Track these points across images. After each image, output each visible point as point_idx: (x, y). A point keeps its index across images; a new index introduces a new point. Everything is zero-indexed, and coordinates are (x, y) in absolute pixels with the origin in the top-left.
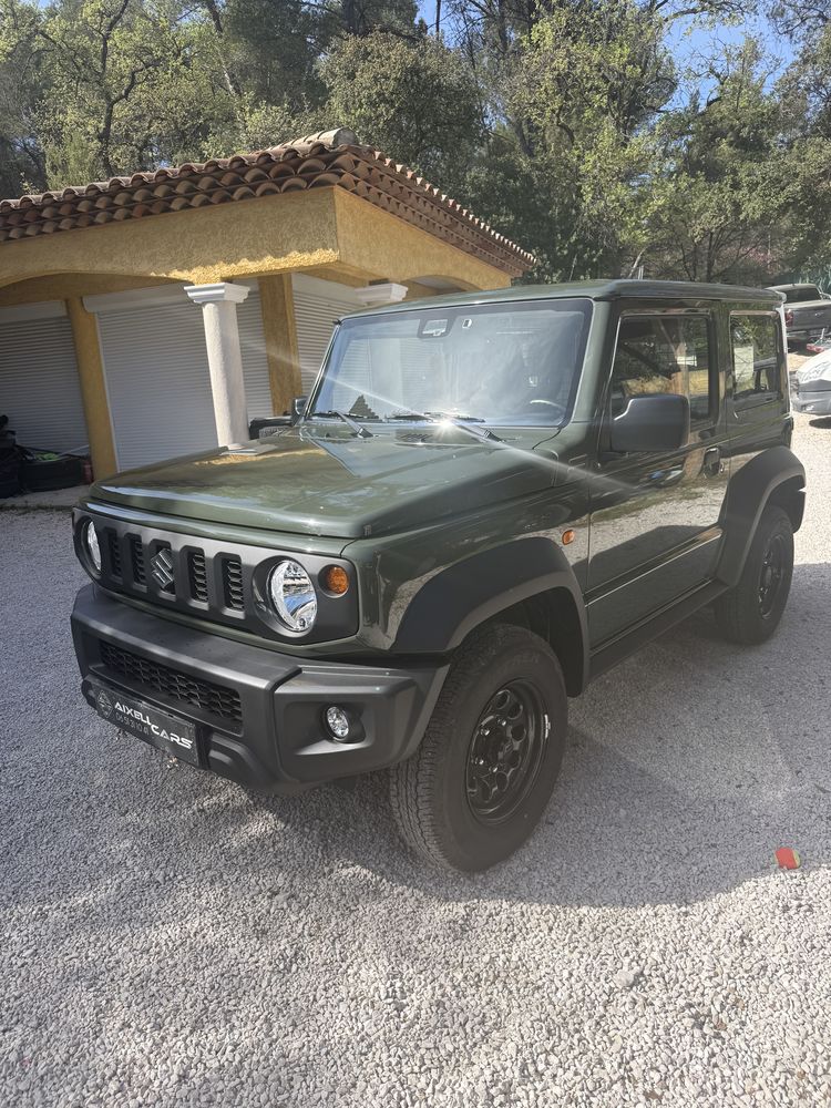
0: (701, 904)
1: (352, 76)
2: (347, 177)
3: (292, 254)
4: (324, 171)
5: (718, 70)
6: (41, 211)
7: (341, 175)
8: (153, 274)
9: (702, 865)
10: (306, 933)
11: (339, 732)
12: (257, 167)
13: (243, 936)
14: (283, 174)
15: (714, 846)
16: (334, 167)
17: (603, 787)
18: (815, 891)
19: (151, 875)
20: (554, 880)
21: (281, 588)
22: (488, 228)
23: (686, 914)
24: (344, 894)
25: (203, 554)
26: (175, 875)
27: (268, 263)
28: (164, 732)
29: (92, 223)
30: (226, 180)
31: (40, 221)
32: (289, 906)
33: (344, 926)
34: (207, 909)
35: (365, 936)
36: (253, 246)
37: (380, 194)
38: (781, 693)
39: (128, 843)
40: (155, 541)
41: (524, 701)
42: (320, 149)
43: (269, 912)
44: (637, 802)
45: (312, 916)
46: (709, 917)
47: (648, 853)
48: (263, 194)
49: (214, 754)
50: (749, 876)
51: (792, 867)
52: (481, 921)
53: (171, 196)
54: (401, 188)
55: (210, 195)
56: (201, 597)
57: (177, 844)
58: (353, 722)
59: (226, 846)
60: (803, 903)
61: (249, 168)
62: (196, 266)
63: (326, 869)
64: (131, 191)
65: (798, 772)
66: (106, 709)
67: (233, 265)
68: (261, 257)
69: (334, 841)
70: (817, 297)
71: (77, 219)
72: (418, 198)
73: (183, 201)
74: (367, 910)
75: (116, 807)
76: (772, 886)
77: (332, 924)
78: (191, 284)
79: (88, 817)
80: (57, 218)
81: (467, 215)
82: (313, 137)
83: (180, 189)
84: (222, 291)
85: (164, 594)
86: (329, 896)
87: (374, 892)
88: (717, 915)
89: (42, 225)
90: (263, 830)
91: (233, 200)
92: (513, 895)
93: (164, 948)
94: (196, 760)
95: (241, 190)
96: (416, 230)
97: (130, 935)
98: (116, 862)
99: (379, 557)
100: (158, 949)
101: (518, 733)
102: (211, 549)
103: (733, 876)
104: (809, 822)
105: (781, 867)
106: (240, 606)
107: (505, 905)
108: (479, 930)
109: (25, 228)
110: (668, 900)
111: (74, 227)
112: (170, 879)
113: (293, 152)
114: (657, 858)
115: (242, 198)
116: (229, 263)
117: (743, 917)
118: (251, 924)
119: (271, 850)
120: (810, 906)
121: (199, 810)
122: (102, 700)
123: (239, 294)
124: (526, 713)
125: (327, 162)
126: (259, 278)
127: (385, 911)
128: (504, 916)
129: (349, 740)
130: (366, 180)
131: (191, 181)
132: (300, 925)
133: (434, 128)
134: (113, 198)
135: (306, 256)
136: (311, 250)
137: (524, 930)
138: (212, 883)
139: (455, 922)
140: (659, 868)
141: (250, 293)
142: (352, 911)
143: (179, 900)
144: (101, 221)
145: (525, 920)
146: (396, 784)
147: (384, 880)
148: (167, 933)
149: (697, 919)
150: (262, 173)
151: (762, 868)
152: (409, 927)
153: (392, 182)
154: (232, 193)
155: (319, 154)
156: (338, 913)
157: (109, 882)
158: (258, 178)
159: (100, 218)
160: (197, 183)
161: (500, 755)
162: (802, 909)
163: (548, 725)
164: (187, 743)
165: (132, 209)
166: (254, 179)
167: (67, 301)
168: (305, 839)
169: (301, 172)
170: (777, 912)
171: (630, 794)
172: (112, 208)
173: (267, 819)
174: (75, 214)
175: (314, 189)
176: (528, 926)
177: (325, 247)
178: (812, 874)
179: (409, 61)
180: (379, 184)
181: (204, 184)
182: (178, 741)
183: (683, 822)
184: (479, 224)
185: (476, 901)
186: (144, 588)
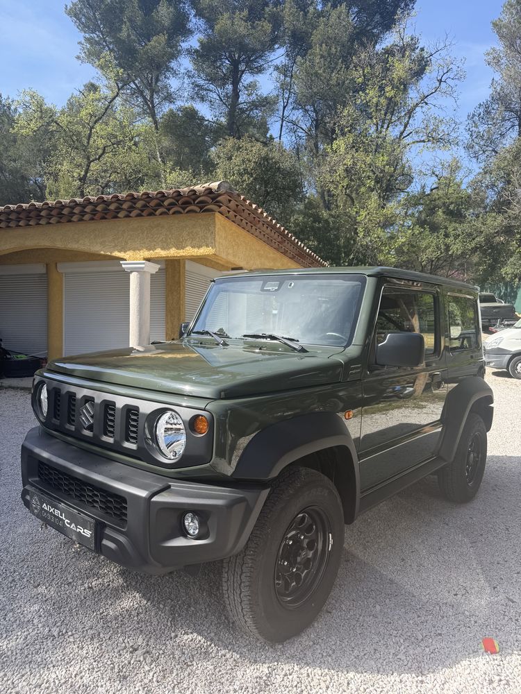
0: (432, 675)
1: (230, 159)
2: (224, 208)
3: (187, 248)
4: (211, 204)
5: (437, 173)
6: (40, 212)
7: (220, 207)
8: (102, 253)
9: (432, 648)
10: (155, 679)
11: (191, 532)
12: (171, 198)
13: (110, 679)
14: (187, 203)
15: (440, 634)
16: (216, 202)
17: (365, 590)
18: (511, 671)
19: (50, 631)
20: (331, 652)
21: (163, 431)
22: (302, 245)
23: (422, 682)
24: (184, 653)
25: (115, 406)
26: (67, 632)
27: (173, 252)
28: (73, 525)
29: (70, 221)
30: (153, 204)
31: (39, 217)
32: (145, 659)
33: (182, 676)
34: (86, 658)
35: (196, 685)
36: (165, 242)
37: (242, 220)
38: (482, 535)
39: (36, 607)
40: (84, 396)
41: (316, 522)
42: (209, 191)
43: (130, 663)
44: (387, 601)
45: (160, 667)
46: (438, 685)
47: (396, 637)
48: (174, 213)
49: (105, 542)
50: (464, 657)
51: (494, 652)
52: (279, 679)
53: (119, 209)
54: (254, 218)
55: (142, 211)
56: (109, 434)
57: (71, 610)
58: (202, 524)
59: (105, 614)
60: (503, 678)
61: (167, 198)
62: (129, 250)
63: (173, 635)
64: (95, 205)
65: (494, 588)
66: (36, 508)
67: (151, 251)
68: (169, 249)
69: (179, 616)
70: (494, 301)
71: (61, 218)
72: (263, 224)
73: (126, 213)
74: (199, 666)
75: (32, 582)
76: (480, 665)
77: (174, 675)
78: (125, 260)
79: (11, 587)
80: (49, 216)
81: (291, 237)
82: (206, 185)
83: (125, 206)
84: (143, 266)
85: (87, 433)
86: (173, 654)
87: (205, 653)
88: (443, 684)
89: (40, 220)
90: (131, 604)
91: (155, 215)
92: (302, 660)
93: (52, 684)
94: (93, 545)
95: (161, 210)
96: (260, 242)
97: (29, 673)
98: (26, 620)
99: (229, 412)
100: (47, 685)
101: (311, 545)
102: (120, 402)
103: (454, 656)
104: (504, 622)
105: (486, 652)
106: (135, 441)
107: (296, 668)
108: (277, 685)
109: (29, 221)
110: (409, 670)
111: (59, 222)
112: (63, 635)
113: (194, 191)
114: (402, 641)
115: (161, 214)
116: (149, 250)
117: (461, 687)
118: (116, 670)
119: (136, 618)
120: (508, 681)
121: (89, 587)
122: (35, 502)
123: (154, 268)
124: (317, 531)
125: (213, 199)
126: (166, 260)
127: (212, 667)
128: (295, 675)
129: (198, 538)
130: (234, 211)
131: (132, 202)
132: (151, 674)
133: (274, 191)
134: (84, 208)
135: (196, 250)
136: (199, 247)
137: (309, 687)
138: (92, 639)
139: (261, 678)
140: (403, 647)
141: (160, 269)
142: (188, 666)
143: (67, 650)
144: (75, 220)
145: (310, 679)
146: (227, 572)
147: (213, 645)
148: (56, 674)
149: (430, 686)
150: (174, 201)
151: (474, 652)
152: (228, 680)
153: (249, 214)
154: (156, 211)
155: (209, 194)
156: (178, 667)
157: (19, 633)
158: (172, 204)
159: (75, 218)
160: (135, 204)
161: (299, 559)
162: (502, 683)
163: (331, 541)
164: (88, 533)
165: (95, 215)
166: (170, 204)
167: (47, 265)
168: (160, 613)
169: (197, 203)
170: (485, 684)
171: (383, 595)
172: (83, 213)
173: (135, 596)
174: (60, 215)
175: (204, 213)
176: (312, 685)
177: (207, 246)
178: (508, 658)
179: (263, 153)
180: (242, 214)
181: (139, 204)
182: (82, 531)
183: (419, 616)
184: (298, 243)
185: (276, 663)
186: (73, 428)
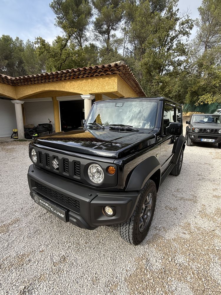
2: (121, 72)
4: (116, 71)
6: (50, 76)
7: (119, 72)
8: (74, 92)
14: (106, 71)
16: (118, 70)
27: (101, 91)
29: (61, 80)
30: (93, 71)
37: (125, 78)
42: (116, 65)
48: (101, 75)
53: (79, 74)
54: (130, 77)
55: (89, 75)
61: (99, 69)
62: (84, 90)
64: (70, 73)
67: (92, 91)
68: (99, 89)
72: (132, 80)
73: (82, 76)
78: (82, 94)
80: (53, 78)
83: (82, 73)
84: (89, 96)
89: (50, 80)
91: (93, 76)
95: (96, 74)
109: (46, 80)
111: (57, 80)
113: (110, 65)
115: (96, 76)
123: (93, 97)
125: (117, 68)
130: (124, 74)
134: (66, 74)
150: (102, 70)
153: (129, 75)
154: (94, 74)
155: (116, 66)
158: (100, 71)
159: (63, 79)
160: (86, 72)
165: (70, 77)
167: (53, 98)
169: (111, 70)
172: (66, 76)
174: (57, 77)
175: (113, 75)
177: (114, 88)
180: (126, 75)
181: (88, 72)
